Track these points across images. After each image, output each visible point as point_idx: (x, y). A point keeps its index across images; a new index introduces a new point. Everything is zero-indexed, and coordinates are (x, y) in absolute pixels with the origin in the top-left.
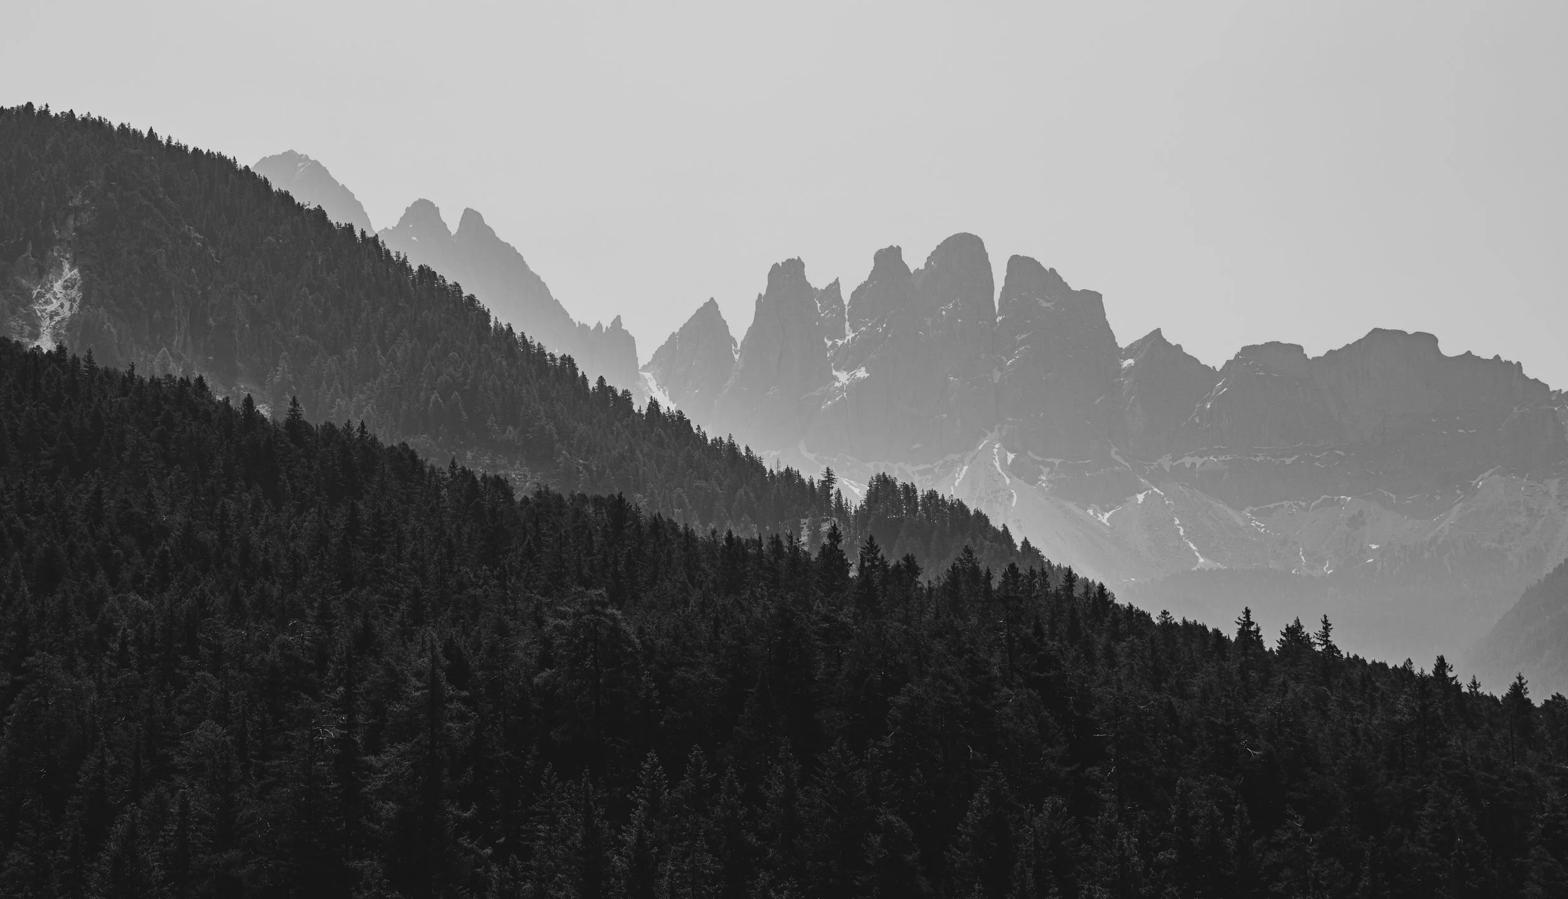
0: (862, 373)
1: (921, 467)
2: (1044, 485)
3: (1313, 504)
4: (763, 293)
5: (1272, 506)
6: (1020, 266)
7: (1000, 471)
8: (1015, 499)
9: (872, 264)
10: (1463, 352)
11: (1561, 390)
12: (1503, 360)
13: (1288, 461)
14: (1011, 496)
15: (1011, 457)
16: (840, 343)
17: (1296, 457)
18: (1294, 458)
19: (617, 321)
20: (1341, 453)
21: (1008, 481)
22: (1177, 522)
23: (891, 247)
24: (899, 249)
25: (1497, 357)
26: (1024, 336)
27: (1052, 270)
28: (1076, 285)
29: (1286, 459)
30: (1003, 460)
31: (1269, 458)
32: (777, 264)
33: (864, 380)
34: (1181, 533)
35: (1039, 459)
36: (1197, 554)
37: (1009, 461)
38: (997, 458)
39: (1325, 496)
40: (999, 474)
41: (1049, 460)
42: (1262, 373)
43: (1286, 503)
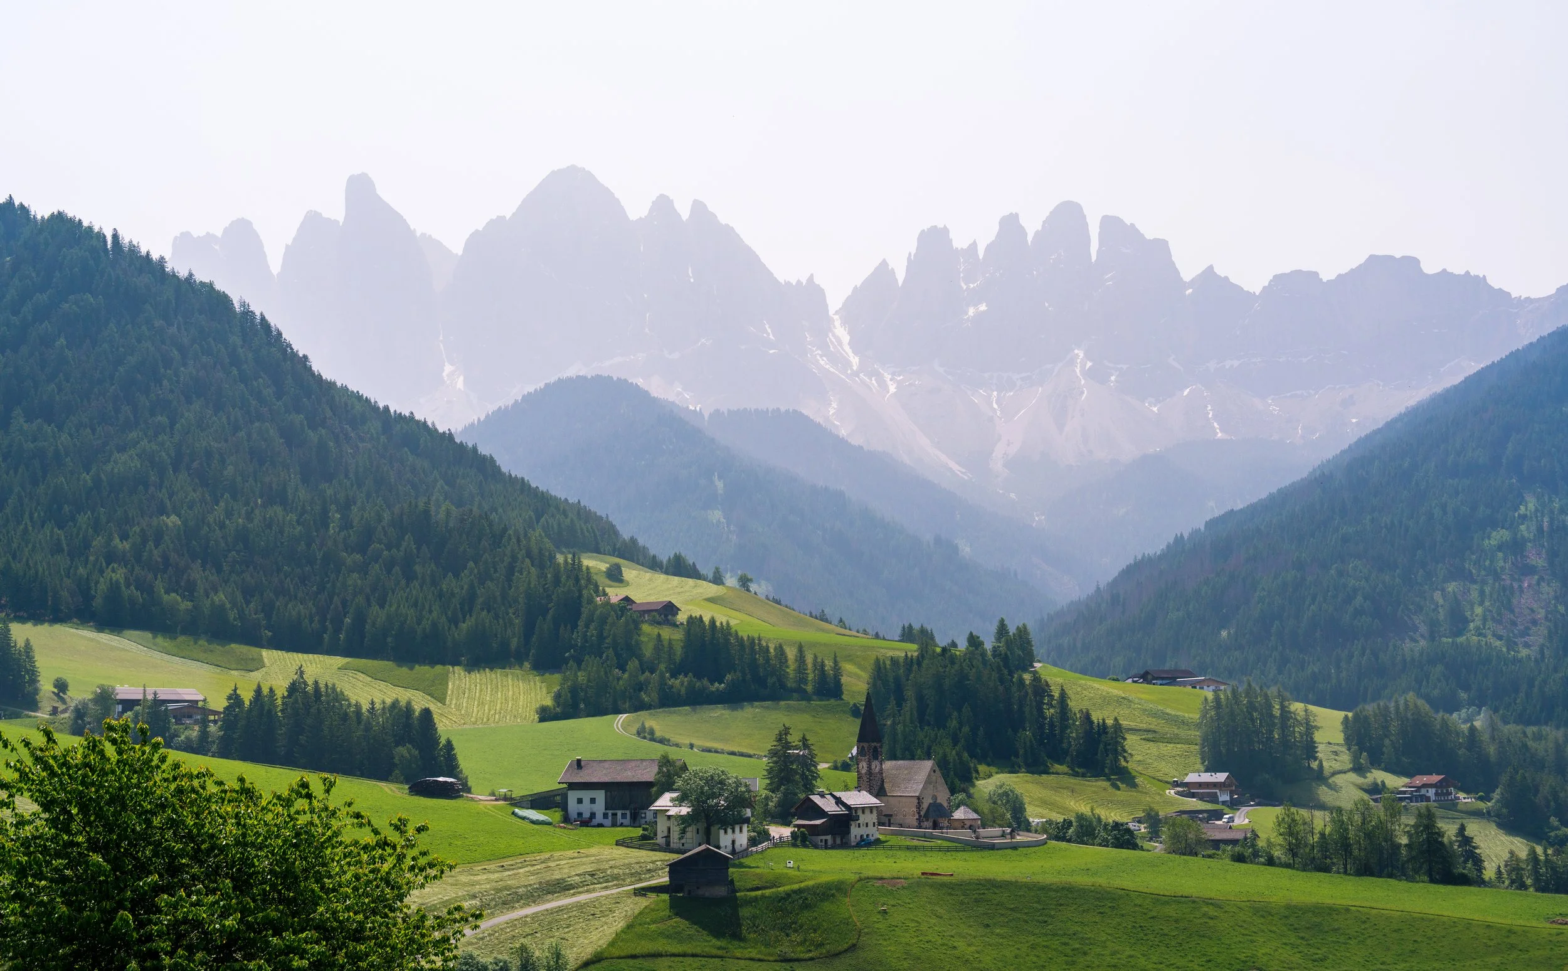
0: (983, 307)
1: (1024, 374)
2: (1111, 384)
3: (1320, 391)
4: (913, 251)
5: (1288, 394)
6: (1110, 224)
7: (1079, 375)
8: (1085, 395)
9: (997, 228)
10: (1440, 270)
11: (1520, 297)
12: (1472, 274)
14: (1083, 393)
15: (1089, 364)
16: (972, 286)
18: (1308, 358)
19: (811, 279)
21: (1083, 382)
22: (1209, 408)
23: (1011, 214)
24: (1017, 215)
25: (1468, 273)
26: (1110, 275)
27: (1132, 225)
28: (1149, 236)
29: (1303, 359)
30: (1083, 365)
32: (924, 230)
33: (984, 312)
34: (1210, 416)
35: (1112, 365)
36: (1218, 431)
37: (1087, 367)
38: (1079, 365)
39: (1330, 385)
40: (1078, 377)
41: (1119, 366)
42: (1287, 295)
43: (1299, 392)
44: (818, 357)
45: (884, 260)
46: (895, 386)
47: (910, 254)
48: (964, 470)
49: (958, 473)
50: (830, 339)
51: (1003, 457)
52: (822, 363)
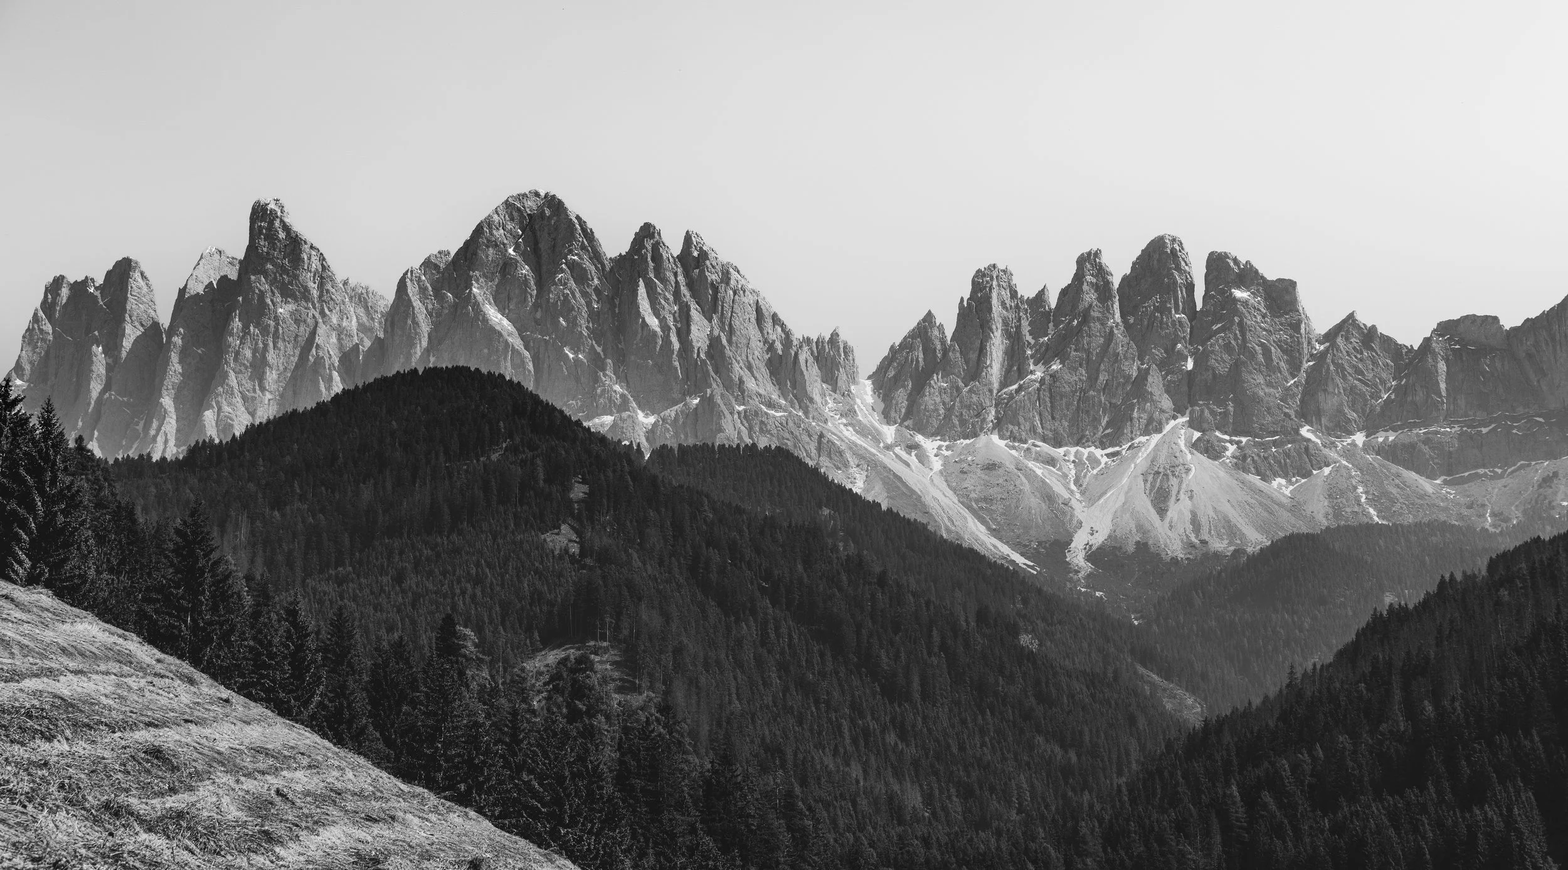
0: (1056, 367)
1: (1110, 450)
2: (1228, 461)
3: (1509, 470)
4: (967, 296)
5: (1466, 474)
6: (1217, 263)
7: (1184, 449)
8: (1192, 473)
9: (1074, 268)
13: (1485, 430)
14: (1189, 470)
15: (1196, 436)
16: (1041, 340)
17: (1493, 426)
18: (1491, 427)
19: (835, 336)
20: (1541, 420)
21: (1189, 457)
22: (1361, 490)
23: (1091, 252)
24: (1098, 253)
26: (1219, 325)
27: (1249, 263)
28: (1270, 276)
29: (1483, 429)
30: (1189, 437)
31: (1465, 429)
32: (979, 270)
33: (1057, 373)
34: (1363, 500)
35: (1227, 437)
36: (1374, 516)
37: (1194, 440)
38: (1183, 438)
39: (1522, 462)
40: (1182, 451)
41: (1236, 439)
42: (1457, 347)
43: (1481, 471)
44: (842, 426)
45: (930, 312)
46: (941, 462)
47: (962, 299)
48: (1032, 564)
49: (1025, 567)
50: (859, 406)
51: (1085, 549)
52: (846, 433)
